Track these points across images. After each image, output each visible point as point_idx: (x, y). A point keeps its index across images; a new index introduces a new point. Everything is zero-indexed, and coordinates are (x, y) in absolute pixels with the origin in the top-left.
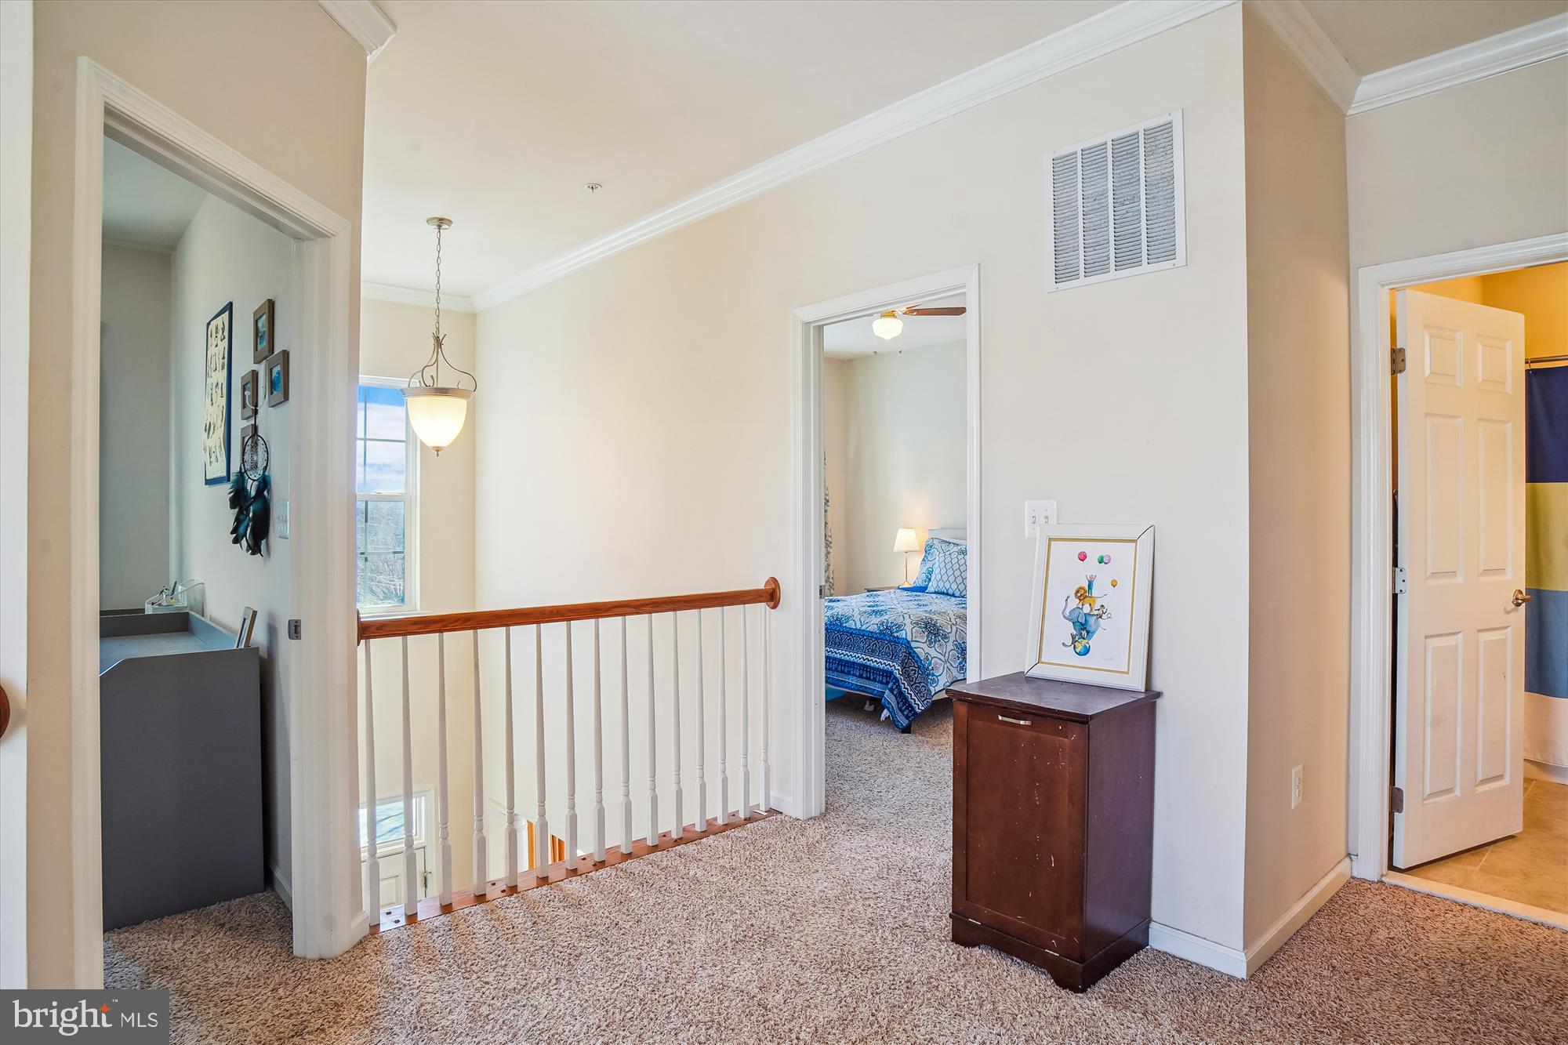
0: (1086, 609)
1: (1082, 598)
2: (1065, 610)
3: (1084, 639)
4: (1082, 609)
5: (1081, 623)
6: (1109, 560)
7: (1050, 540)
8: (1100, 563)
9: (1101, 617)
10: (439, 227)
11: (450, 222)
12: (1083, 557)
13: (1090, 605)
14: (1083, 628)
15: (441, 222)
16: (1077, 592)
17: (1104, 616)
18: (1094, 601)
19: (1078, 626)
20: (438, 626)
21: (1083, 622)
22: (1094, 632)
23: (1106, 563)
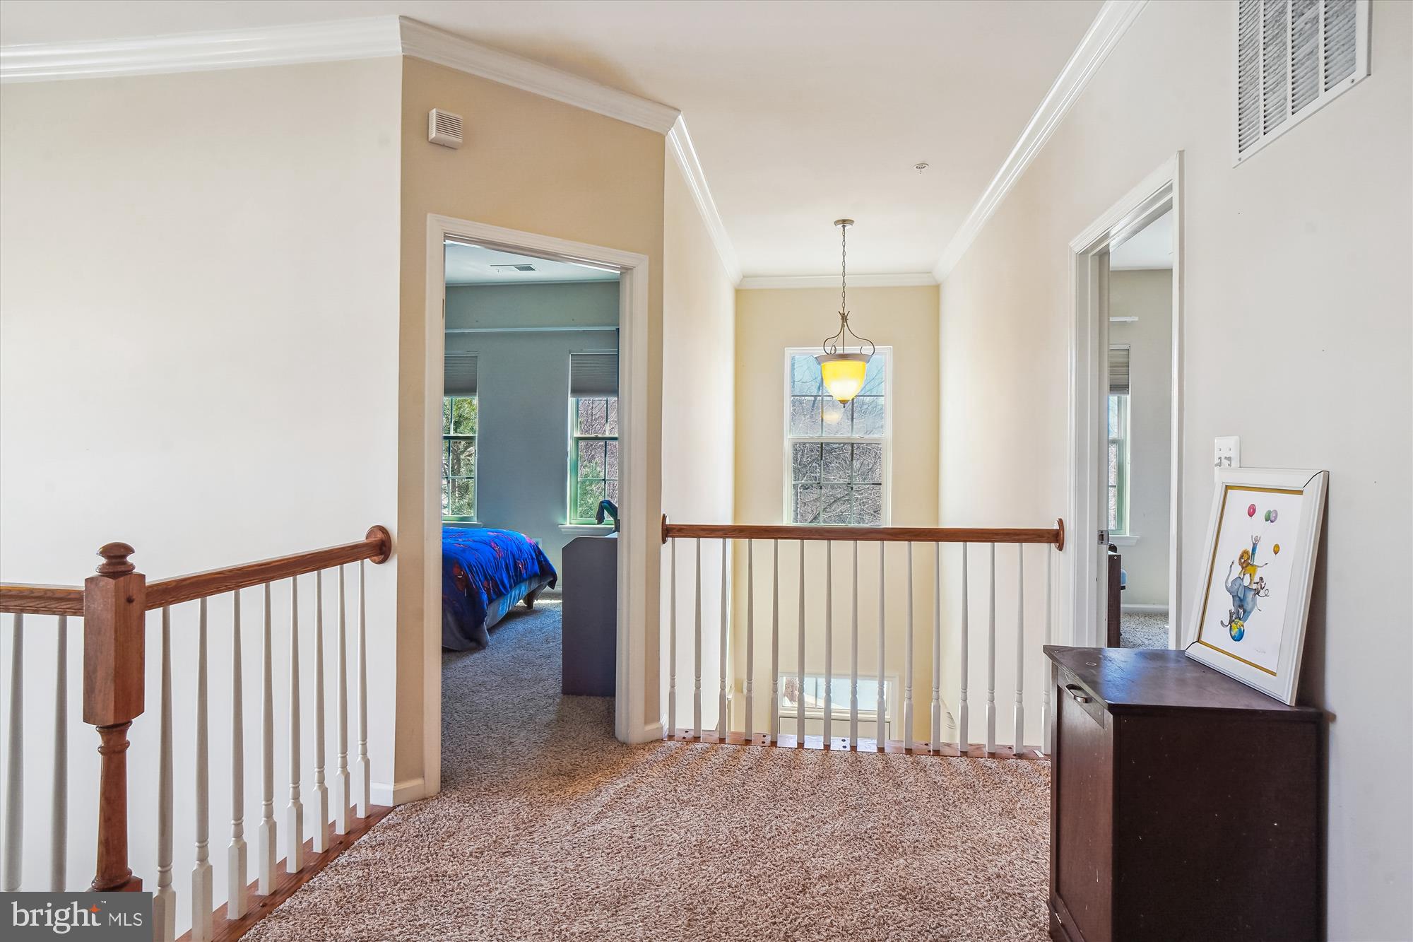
0: (1246, 582)
1: (1244, 565)
2: (1228, 579)
3: (1240, 619)
4: (1242, 579)
5: (1239, 598)
6: (1276, 518)
7: (1227, 487)
8: (1267, 520)
9: (1258, 593)
10: (844, 227)
11: (851, 222)
12: (1252, 511)
13: (1250, 575)
14: (1241, 608)
15: (844, 222)
16: (1242, 557)
17: (1262, 593)
18: (1255, 571)
19: (1237, 603)
20: (720, 533)
21: (1242, 597)
22: (1250, 612)
23: (1272, 522)
